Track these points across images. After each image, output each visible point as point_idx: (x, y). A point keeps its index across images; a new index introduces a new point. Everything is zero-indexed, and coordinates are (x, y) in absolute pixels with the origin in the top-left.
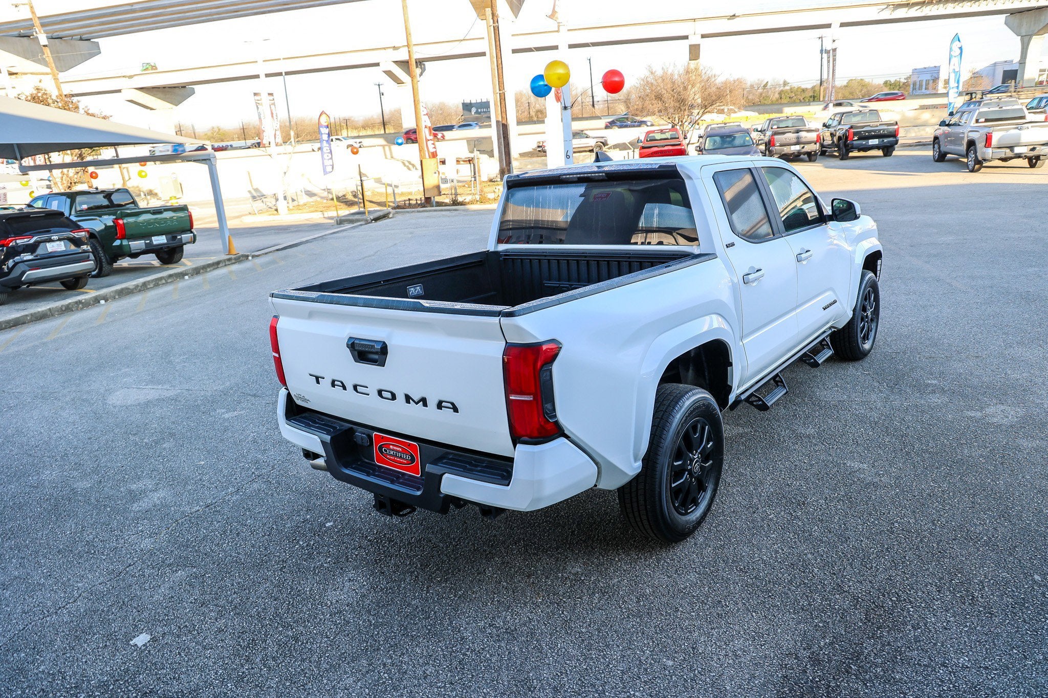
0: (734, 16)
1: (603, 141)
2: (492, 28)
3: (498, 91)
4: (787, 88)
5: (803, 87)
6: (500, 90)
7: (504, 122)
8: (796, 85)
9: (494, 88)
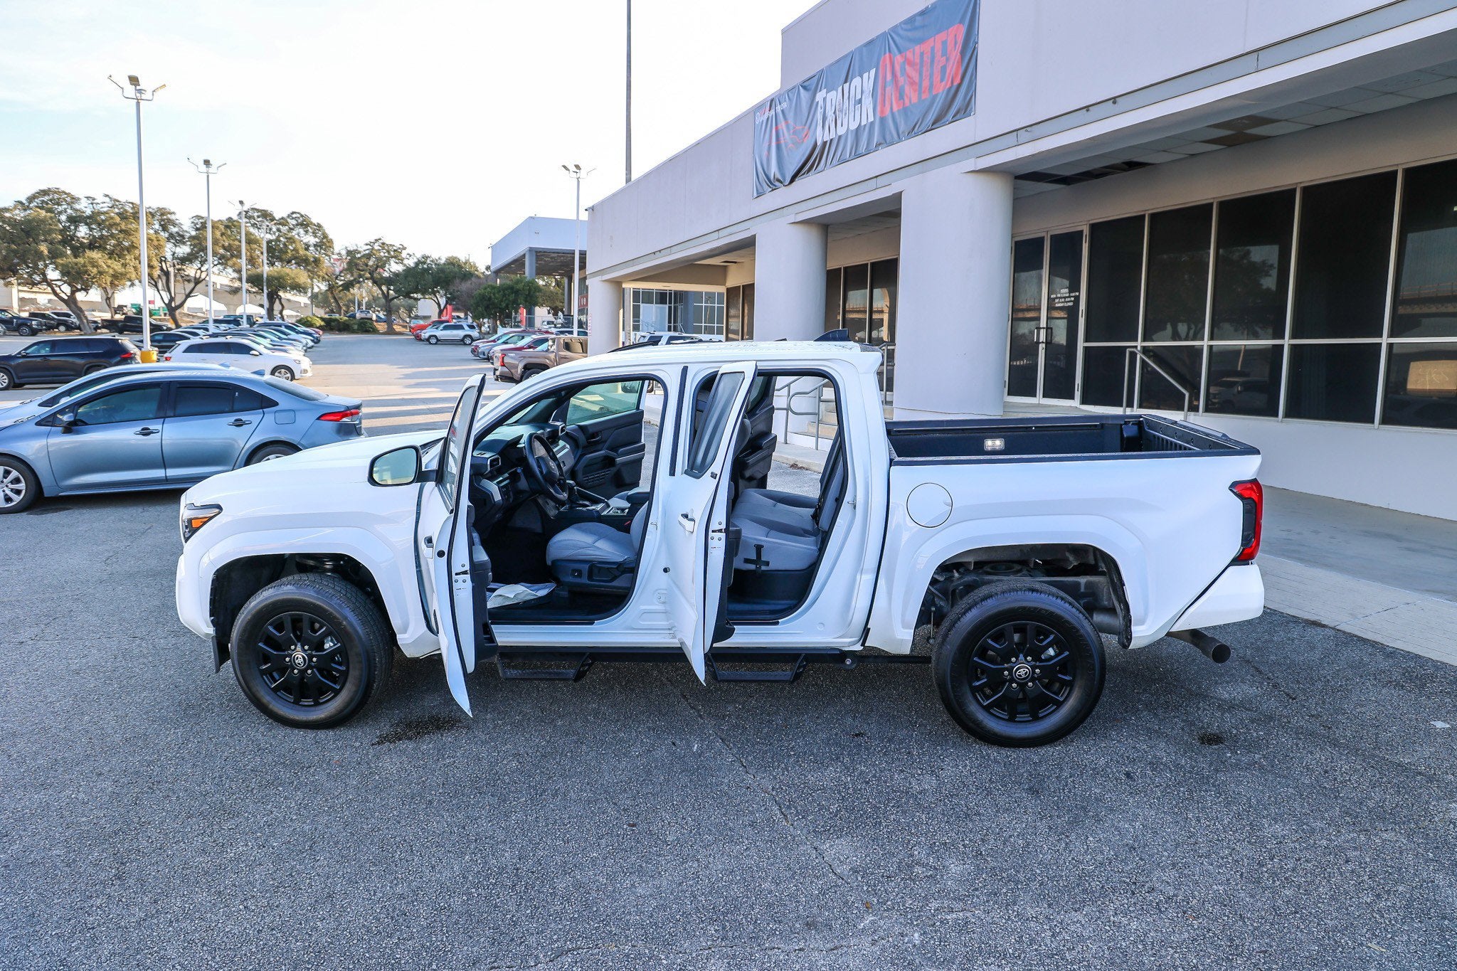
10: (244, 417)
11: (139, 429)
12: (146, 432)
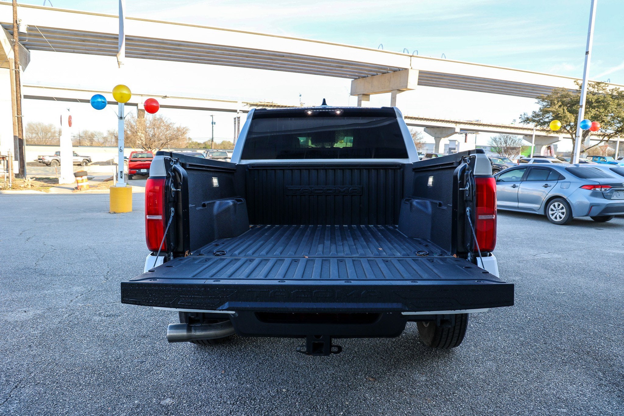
0: (166, 96)
1: (88, 159)
2: (14, 71)
3: (16, 115)
4: (190, 142)
5: (199, 141)
6: (18, 115)
7: (20, 137)
8: (195, 140)
9: (13, 112)
10: (549, 183)
11: (513, 185)
12: (514, 187)
